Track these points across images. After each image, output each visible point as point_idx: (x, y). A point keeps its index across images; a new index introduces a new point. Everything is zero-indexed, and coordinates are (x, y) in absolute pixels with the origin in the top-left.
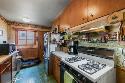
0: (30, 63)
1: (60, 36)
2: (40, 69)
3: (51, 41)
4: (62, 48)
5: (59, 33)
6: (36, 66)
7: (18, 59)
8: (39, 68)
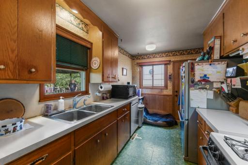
0: (156, 119)
1: (228, 66)
2: (171, 138)
3: (193, 82)
4: (232, 103)
5: (222, 58)
6: (166, 130)
7: (139, 108)
8: (170, 135)
